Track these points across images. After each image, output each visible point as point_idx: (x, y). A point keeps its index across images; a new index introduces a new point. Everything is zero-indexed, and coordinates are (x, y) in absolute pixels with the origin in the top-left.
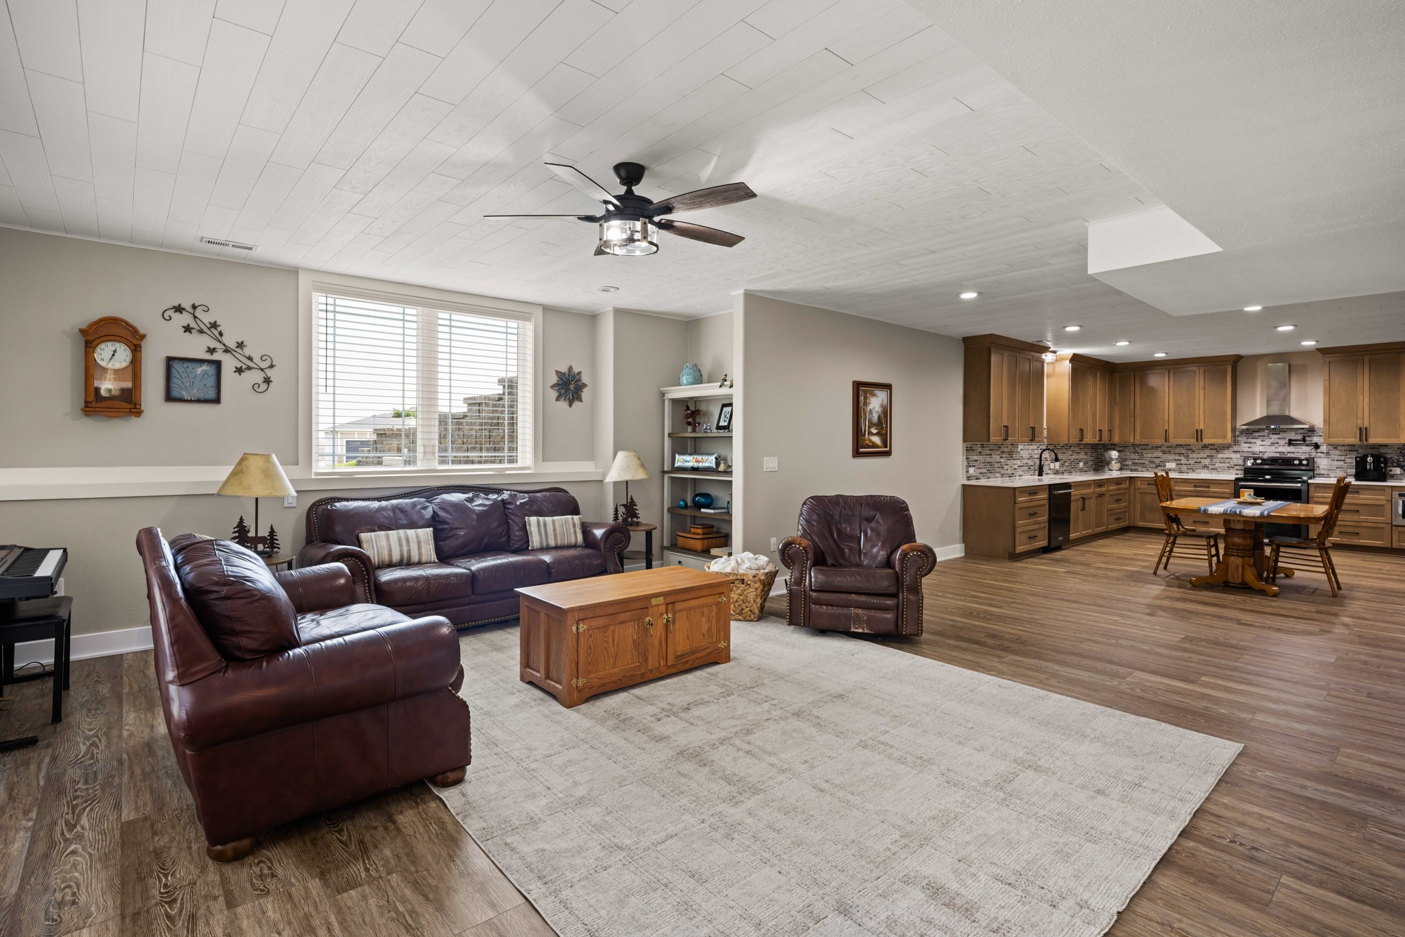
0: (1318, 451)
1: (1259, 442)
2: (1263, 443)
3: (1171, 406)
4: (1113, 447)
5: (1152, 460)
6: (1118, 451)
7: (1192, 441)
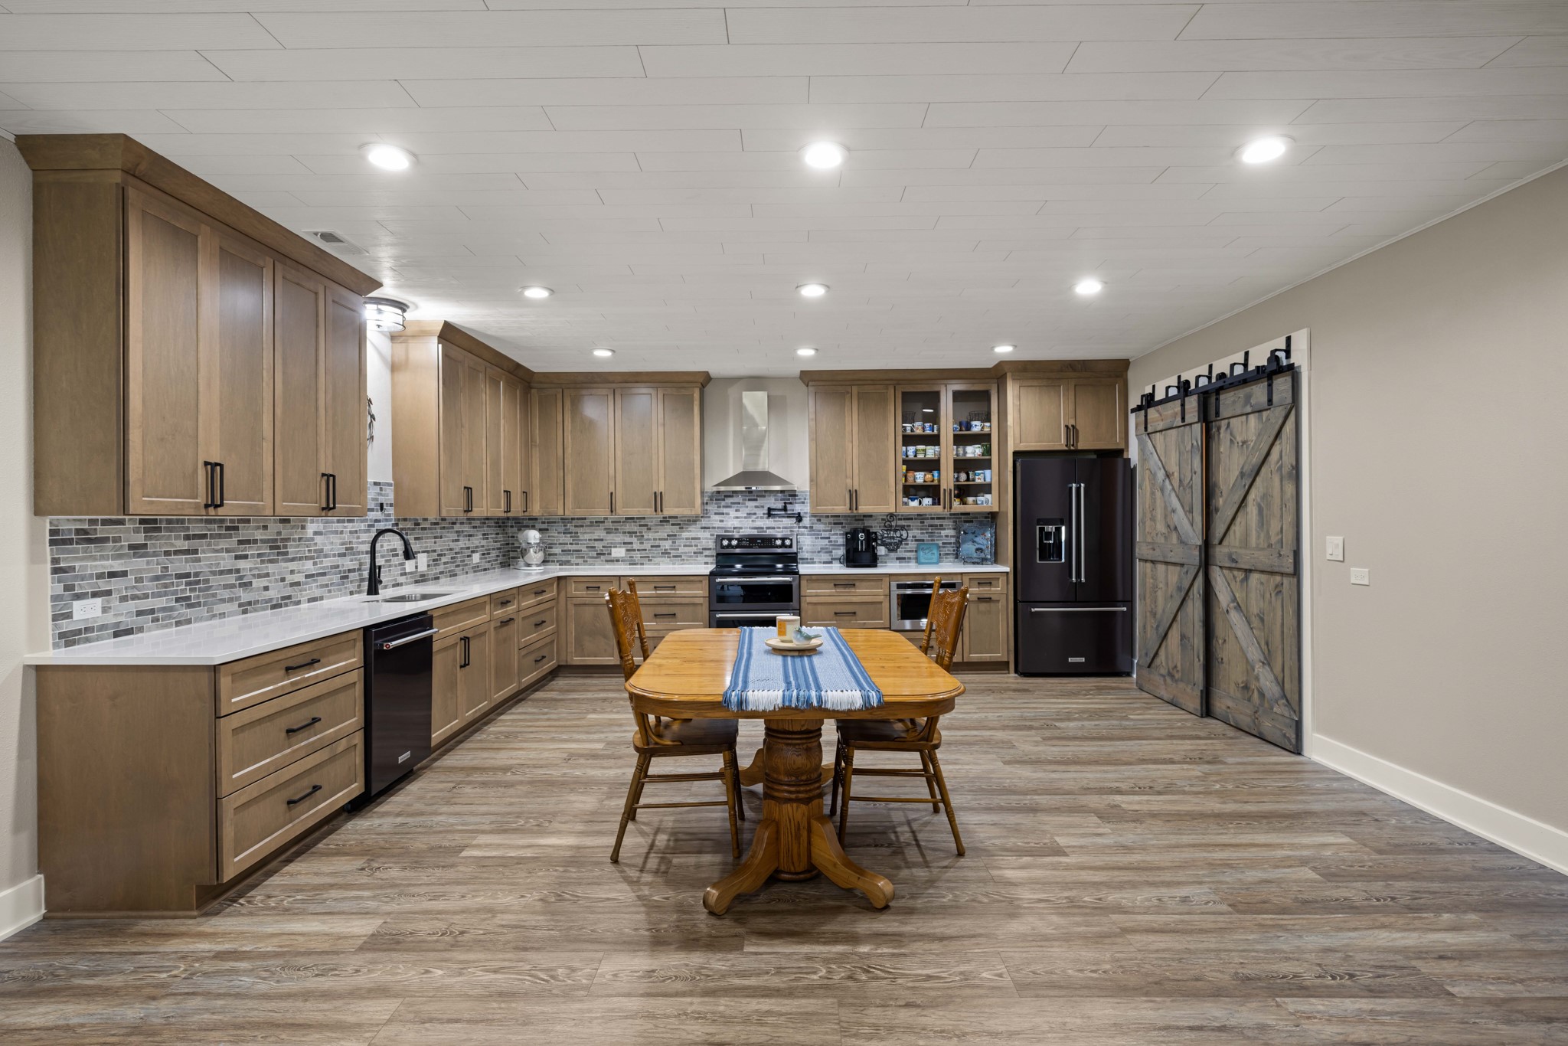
0: (801, 524)
1: (732, 512)
2: (739, 514)
3: (619, 453)
4: (530, 522)
5: (592, 544)
6: (540, 530)
7: (649, 511)
